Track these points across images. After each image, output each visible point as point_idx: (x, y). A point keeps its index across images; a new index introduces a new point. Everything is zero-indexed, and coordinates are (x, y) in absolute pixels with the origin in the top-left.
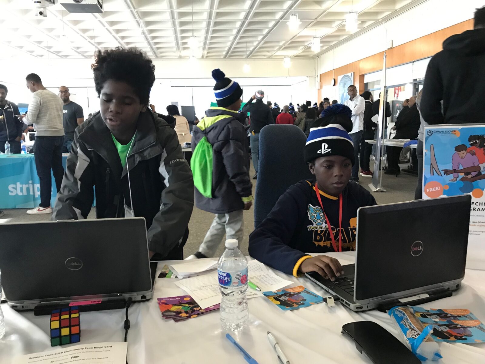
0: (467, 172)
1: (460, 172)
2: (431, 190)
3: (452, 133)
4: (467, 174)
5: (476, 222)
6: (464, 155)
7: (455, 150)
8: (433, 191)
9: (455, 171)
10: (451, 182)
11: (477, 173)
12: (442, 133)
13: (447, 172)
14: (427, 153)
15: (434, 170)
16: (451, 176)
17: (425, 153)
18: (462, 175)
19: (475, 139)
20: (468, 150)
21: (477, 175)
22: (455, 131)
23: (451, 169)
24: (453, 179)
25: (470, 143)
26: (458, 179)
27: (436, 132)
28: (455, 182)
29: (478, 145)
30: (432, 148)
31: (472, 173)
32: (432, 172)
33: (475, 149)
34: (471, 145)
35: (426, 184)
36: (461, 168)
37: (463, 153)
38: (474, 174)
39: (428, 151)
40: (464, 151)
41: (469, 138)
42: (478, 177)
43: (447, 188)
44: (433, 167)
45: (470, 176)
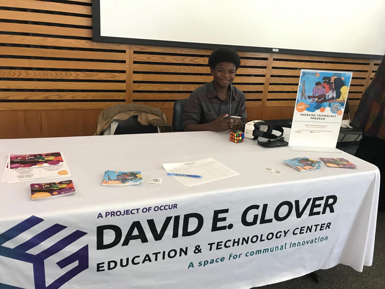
0: (319, 98)
1: (316, 97)
2: (300, 107)
3: (316, 74)
4: (319, 99)
5: (319, 126)
6: (319, 88)
7: (316, 85)
8: (301, 108)
9: (314, 97)
10: (311, 103)
11: (324, 98)
12: (310, 74)
13: (309, 97)
14: (301, 85)
15: (303, 96)
16: (311, 100)
17: (300, 85)
18: (316, 99)
19: (326, 79)
20: (322, 85)
21: (324, 100)
22: (317, 74)
23: (312, 95)
24: (312, 101)
25: (324, 81)
26: (315, 101)
27: (307, 73)
28: (313, 103)
29: (327, 82)
30: (304, 83)
31: (322, 98)
32: (302, 97)
33: (325, 85)
34: (324, 82)
35: (298, 104)
36: (317, 95)
37: (319, 87)
38: (322, 99)
39: (302, 84)
40: (319, 86)
41: (323, 78)
42: (324, 101)
43: (308, 106)
44: (303, 94)
45: (320, 100)
